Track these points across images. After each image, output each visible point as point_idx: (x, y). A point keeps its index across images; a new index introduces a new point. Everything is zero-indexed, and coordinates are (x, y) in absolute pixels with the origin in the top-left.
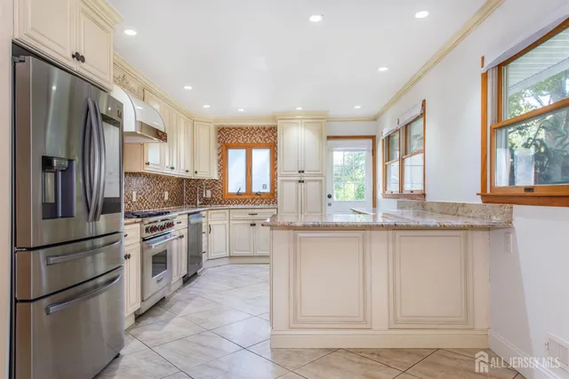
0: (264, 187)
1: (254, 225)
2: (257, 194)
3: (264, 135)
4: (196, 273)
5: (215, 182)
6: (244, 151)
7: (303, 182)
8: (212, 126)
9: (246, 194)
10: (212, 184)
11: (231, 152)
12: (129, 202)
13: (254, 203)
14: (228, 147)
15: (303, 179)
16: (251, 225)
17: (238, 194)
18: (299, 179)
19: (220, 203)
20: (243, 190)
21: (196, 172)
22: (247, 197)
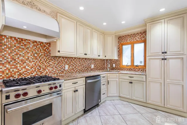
0: (141, 62)
1: (132, 83)
2: (136, 66)
3: (140, 36)
4: (98, 104)
5: (117, 60)
6: (130, 45)
7: (166, 59)
8: (114, 36)
9: (131, 66)
10: (116, 61)
11: (124, 47)
12: (62, 70)
13: (135, 70)
14: (122, 45)
15: (166, 57)
16: (130, 83)
17: (127, 66)
18: (163, 57)
19: (119, 69)
20: (130, 64)
21: (105, 56)
22: (131, 67)
